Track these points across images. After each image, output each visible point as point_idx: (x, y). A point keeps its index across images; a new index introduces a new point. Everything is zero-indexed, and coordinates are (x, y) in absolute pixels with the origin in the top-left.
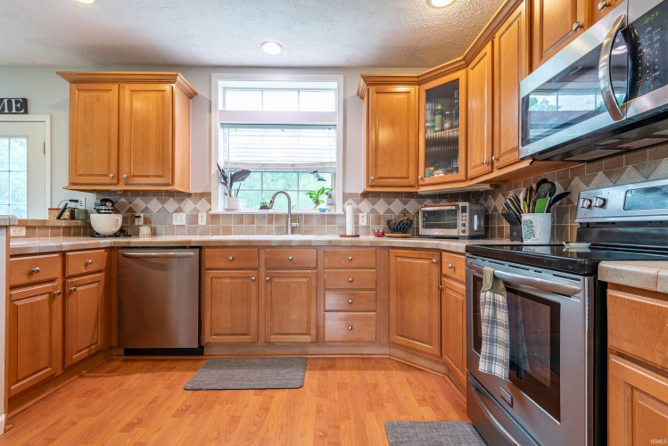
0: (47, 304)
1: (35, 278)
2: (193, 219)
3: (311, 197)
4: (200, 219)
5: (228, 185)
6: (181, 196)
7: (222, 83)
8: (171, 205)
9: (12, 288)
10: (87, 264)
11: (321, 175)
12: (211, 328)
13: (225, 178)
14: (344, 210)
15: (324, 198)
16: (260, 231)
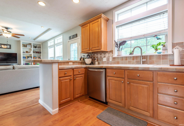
0: (69, 82)
1: (66, 75)
2: (108, 59)
3: (153, 47)
4: (110, 59)
5: (118, 47)
6: (105, 52)
7: (116, 13)
8: (103, 55)
9: (60, 77)
10: (79, 72)
11: (159, 37)
12: (109, 96)
13: (117, 45)
14: (173, 52)
15: (161, 47)
16: (130, 63)
